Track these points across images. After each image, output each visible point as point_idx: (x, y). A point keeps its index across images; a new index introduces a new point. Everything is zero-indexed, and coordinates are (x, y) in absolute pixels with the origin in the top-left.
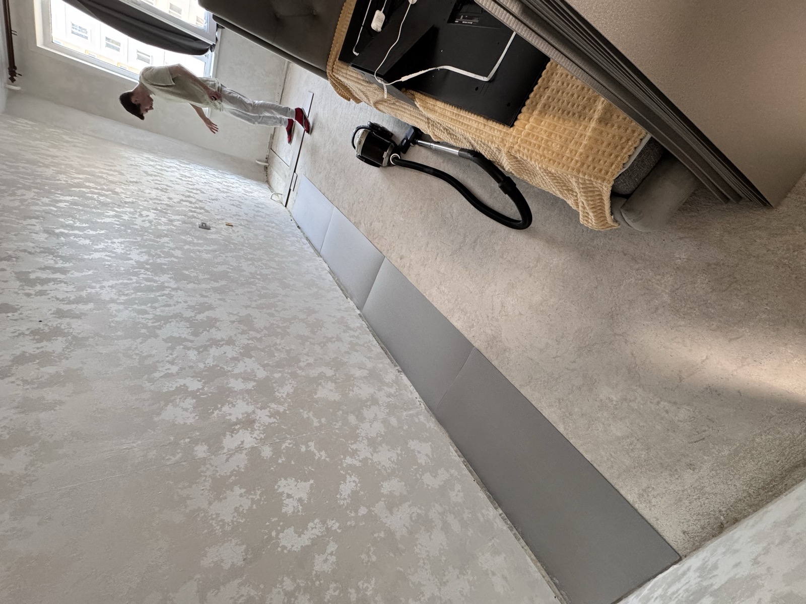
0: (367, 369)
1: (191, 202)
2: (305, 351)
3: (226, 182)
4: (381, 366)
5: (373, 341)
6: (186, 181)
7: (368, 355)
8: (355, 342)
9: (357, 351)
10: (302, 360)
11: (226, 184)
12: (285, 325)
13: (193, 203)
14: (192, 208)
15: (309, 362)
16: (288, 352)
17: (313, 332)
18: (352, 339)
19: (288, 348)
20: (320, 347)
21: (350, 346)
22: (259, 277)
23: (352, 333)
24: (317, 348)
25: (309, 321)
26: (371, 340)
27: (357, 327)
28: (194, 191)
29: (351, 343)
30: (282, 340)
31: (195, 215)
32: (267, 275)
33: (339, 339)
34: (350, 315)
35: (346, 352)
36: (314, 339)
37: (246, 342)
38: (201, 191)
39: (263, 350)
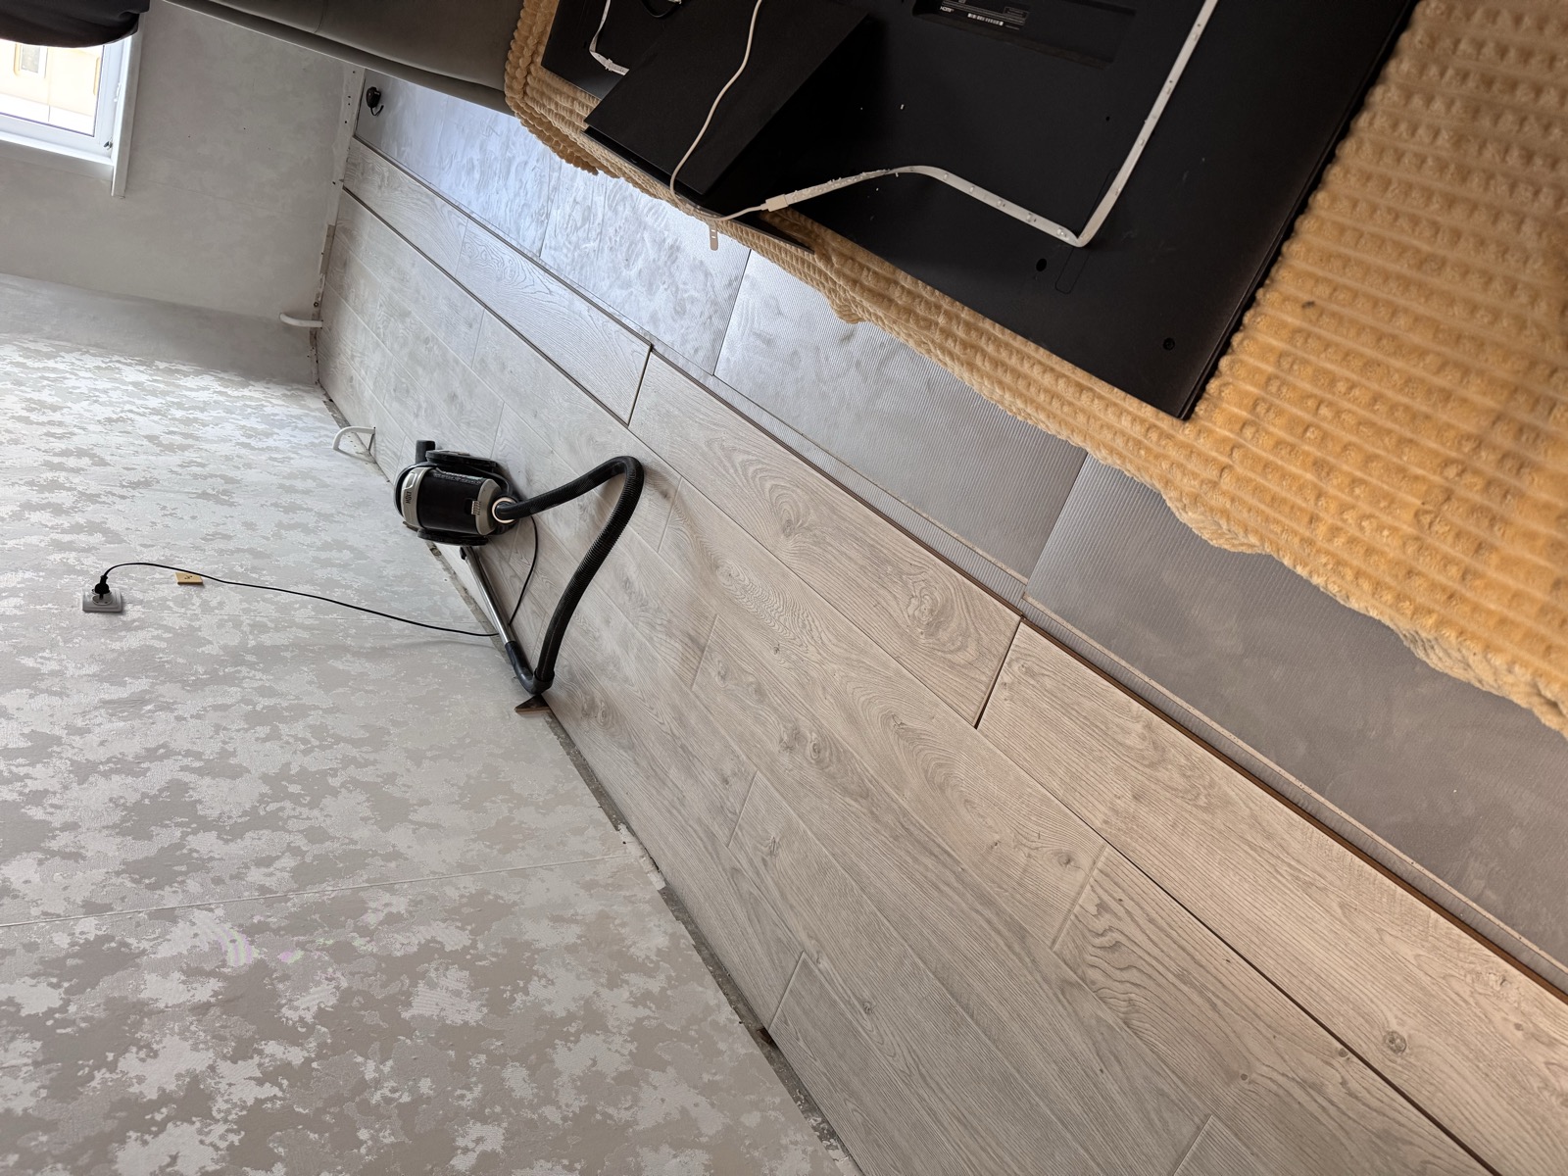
0: (701, 1146)
1: (57, 510)
2: (470, 1098)
3: (180, 406)
4: (752, 1119)
5: (719, 1006)
6: (42, 424)
7: (706, 1077)
8: (654, 1023)
9: (661, 1066)
10: (460, 1142)
11: (179, 414)
12: (394, 988)
13: (67, 512)
14: (64, 532)
15: (487, 1147)
16: (407, 1112)
17: (498, 1006)
18: (642, 1012)
19: (406, 1098)
20: (525, 1072)
21: (632, 1047)
22: (294, 789)
23: (638, 982)
24: (516, 1077)
25: (482, 958)
26: (713, 1002)
27: (659, 952)
28: (72, 462)
29: (638, 1032)
30: (383, 1062)
31: (71, 561)
32: (324, 774)
33: (592, 1020)
34: (629, 900)
35: (622, 1078)
36: (499, 1035)
37: (251, 1093)
38: (92, 456)
39: (313, 1122)
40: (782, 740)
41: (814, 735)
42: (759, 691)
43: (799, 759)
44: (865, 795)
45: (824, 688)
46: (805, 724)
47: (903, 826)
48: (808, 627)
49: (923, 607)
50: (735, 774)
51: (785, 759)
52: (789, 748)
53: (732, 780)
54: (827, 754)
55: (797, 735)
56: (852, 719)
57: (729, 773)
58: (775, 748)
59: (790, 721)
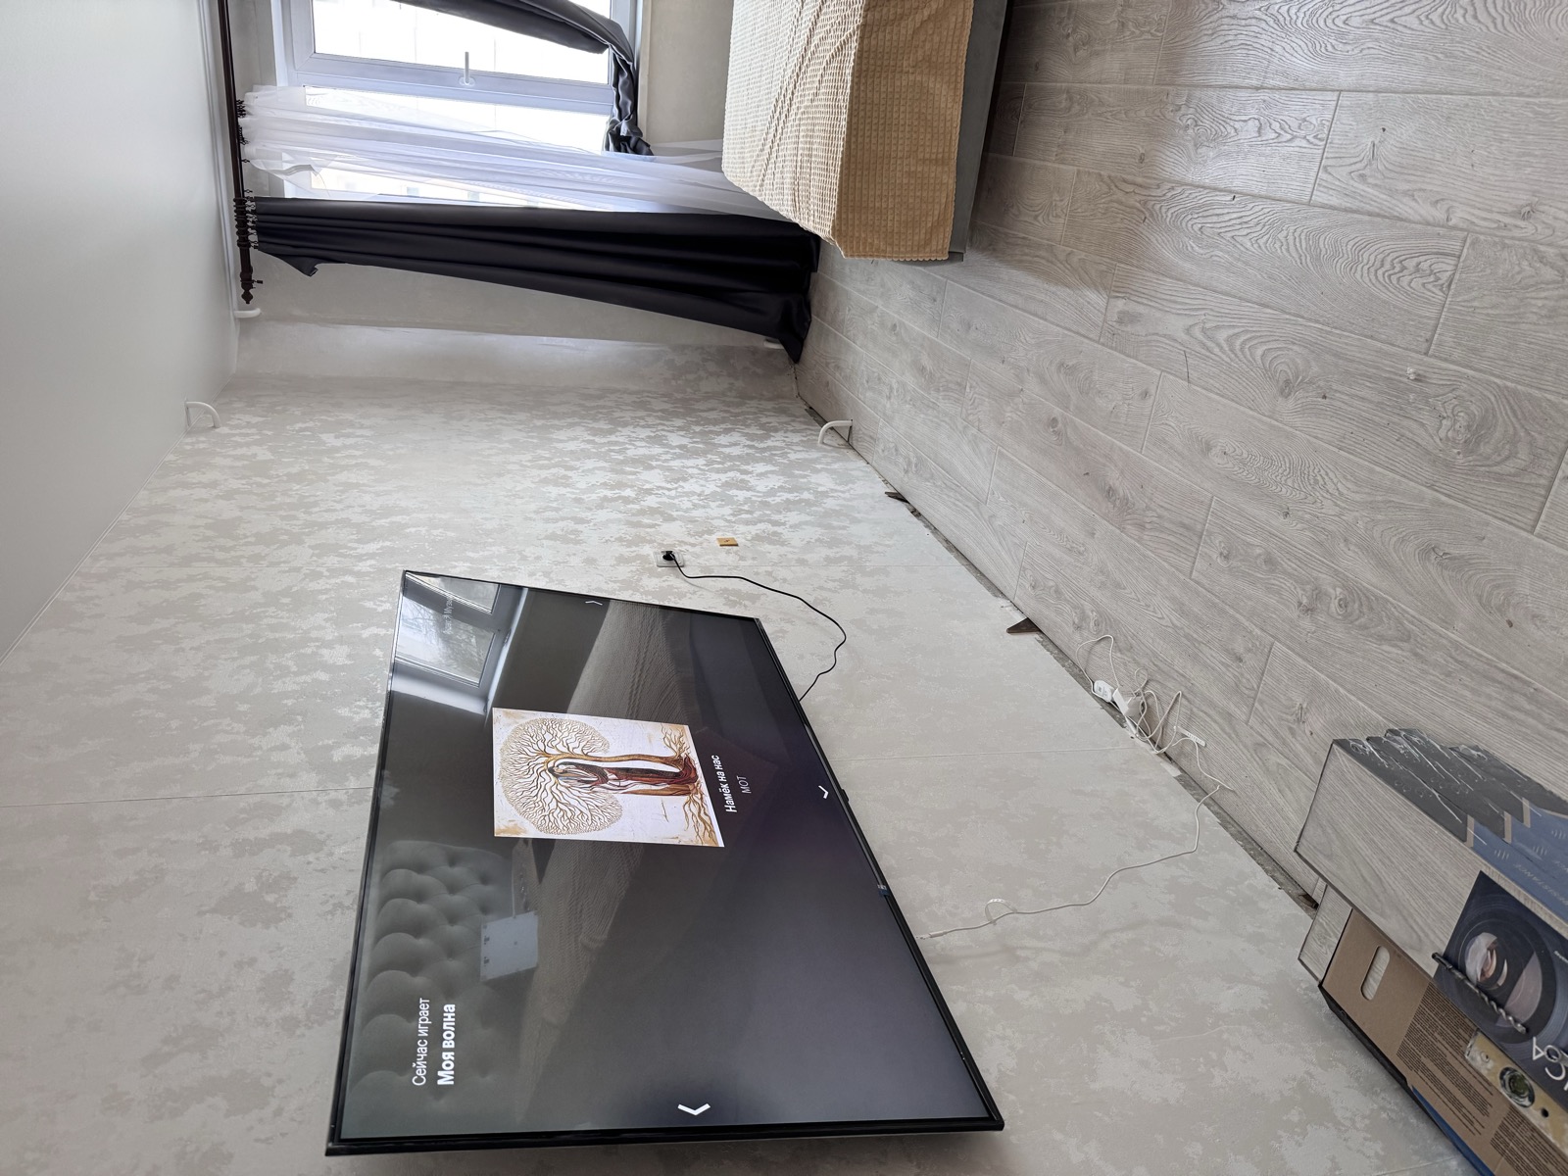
0: (1255, 983)
5: (1254, 874)
7: (1251, 929)
8: (1189, 881)
9: (1202, 915)
12: (941, 833)
14: (633, 515)
17: (1036, 854)
21: (1171, 898)
23: (1167, 847)
25: (1014, 816)
26: (1247, 870)
27: (1183, 825)
29: (1175, 887)
30: (942, 886)
31: (642, 534)
34: (1146, 785)
35: (1166, 922)
40: (1300, 604)
41: (1339, 590)
42: (1270, 561)
43: (1322, 618)
44: (1407, 637)
45: (1346, 540)
46: (1326, 580)
47: (1456, 660)
48: (1321, 482)
49: (1457, 426)
50: (1250, 650)
51: (1306, 623)
52: (1309, 610)
53: (1247, 657)
54: (1356, 605)
55: (1318, 594)
56: (1382, 563)
57: (1242, 651)
58: (1294, 613)
59: (1308, 583)
